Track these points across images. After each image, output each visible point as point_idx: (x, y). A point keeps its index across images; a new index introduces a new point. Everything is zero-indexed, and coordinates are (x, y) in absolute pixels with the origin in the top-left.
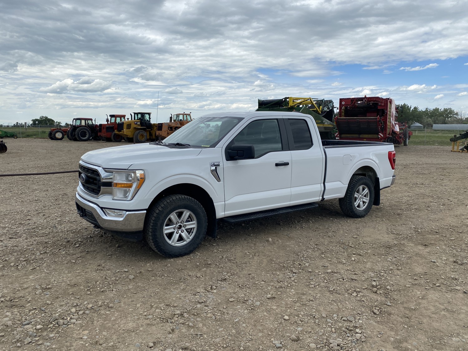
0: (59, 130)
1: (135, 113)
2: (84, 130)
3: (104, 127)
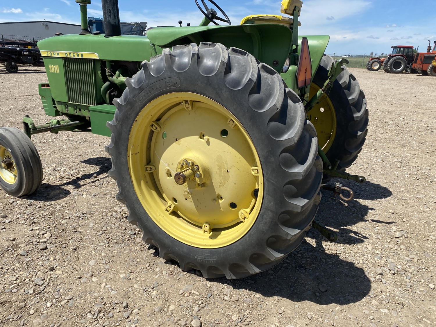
0: (377, 60)
2: (399, 61)
3: (421, 57)
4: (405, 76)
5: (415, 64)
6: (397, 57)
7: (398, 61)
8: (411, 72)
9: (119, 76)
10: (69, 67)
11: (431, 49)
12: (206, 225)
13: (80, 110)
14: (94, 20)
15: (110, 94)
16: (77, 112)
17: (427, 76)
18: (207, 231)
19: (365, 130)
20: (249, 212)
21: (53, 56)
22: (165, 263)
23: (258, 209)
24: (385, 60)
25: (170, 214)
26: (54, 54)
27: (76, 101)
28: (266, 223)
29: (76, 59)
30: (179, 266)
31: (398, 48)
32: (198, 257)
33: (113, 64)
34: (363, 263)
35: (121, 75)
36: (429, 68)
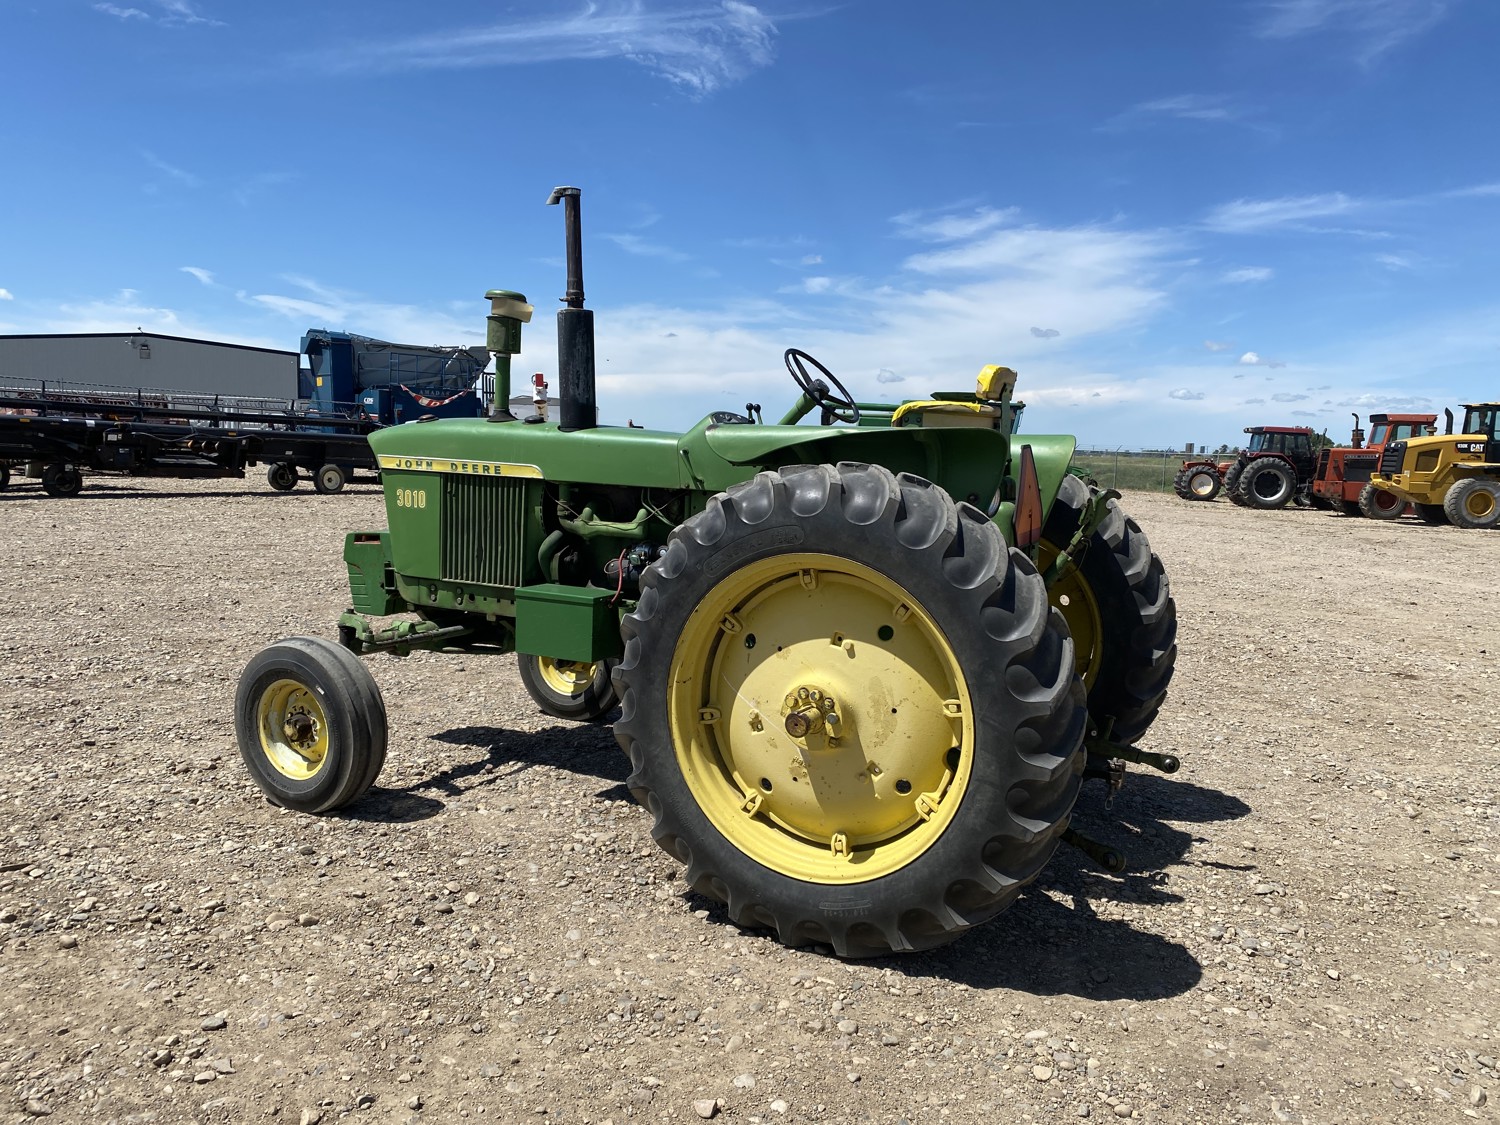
0: (1207, 468)
1: (1470, 409)
2: (1273, 471)
3: (1336, 462)
4: (1294, 517)
5: (1320, 482)
6: (1265, 460)
7: (1269, 472)
8: (1312, 505)
9: (591, 519)
10: (457, 495)
11: (1364, 440)
12: (840, 837)
13: (472, 598)
14: (328, 339)
15: (561, 558)
16: (460, 604)
17: (1361, 519)
18: (841, 851)
19: (1171, 647)
20: (939, 800)
21: (414, 467)
22: (740, 934)
23: (963, 784)
24: (1230, 470)
25: (752, 818)
26: (417, 464)
27: (465, 575)
28: (981, 810)
29: (477, 479)
30: (775, 939)
31: (1266, 433)
32: (825, 906)
33: (577, 490)
34: (1184, 936)
35: (595, 516)
36: (1364, 493)
